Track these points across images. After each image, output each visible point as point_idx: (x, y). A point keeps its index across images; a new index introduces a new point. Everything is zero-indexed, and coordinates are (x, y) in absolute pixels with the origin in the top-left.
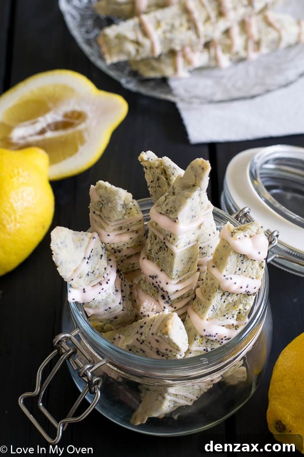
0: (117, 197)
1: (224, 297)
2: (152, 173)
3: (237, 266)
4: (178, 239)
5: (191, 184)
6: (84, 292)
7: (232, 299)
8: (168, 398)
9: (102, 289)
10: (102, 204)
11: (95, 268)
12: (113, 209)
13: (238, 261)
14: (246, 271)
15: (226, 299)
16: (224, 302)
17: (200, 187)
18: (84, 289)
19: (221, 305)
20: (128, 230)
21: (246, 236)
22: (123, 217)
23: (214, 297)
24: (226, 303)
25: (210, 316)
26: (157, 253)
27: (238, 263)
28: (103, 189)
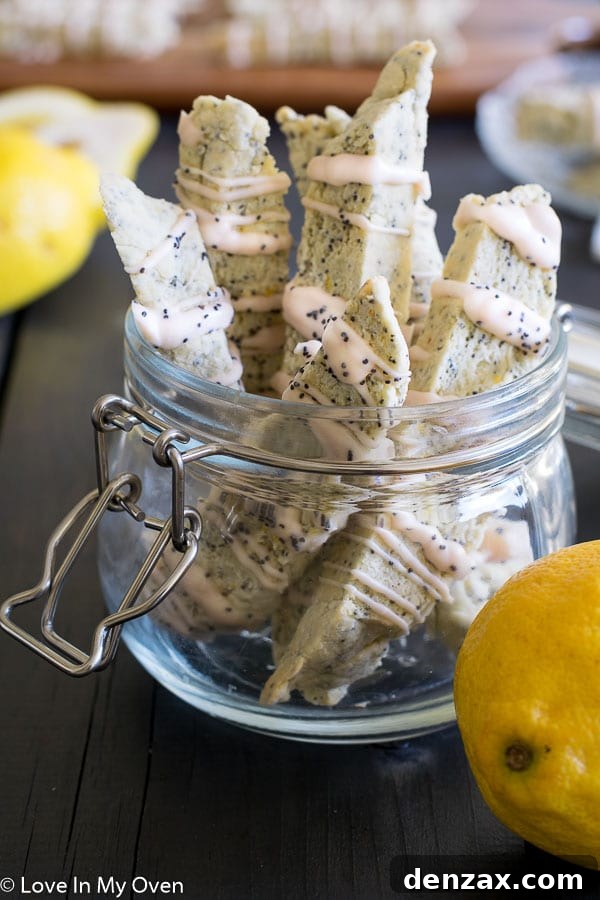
0: (237, 117)
1: (473, 343)
2: (305, 144)
3: (498, 271)
4: (373, 196)
5: (395, 87)
6: (166, 317)
7: (490, 352)
8: (353, 590)
9: (206, 317)
10: (206, 146)
11: (190, 274)
12: (231, 144)
13: (499, 259)
14: (517, 287)
15: (476, 349)
16: (473, 356)
17: (414, 88)
18: (165, 311)
19: (468, 363)
20: (259, 218)
21: (513, 202)
22: (251, 170)
23: (452, 336)
24: (477, 360)
25: (445, 386)
26: (323, 261)
27: (500, 263)
28: (210, 111)
